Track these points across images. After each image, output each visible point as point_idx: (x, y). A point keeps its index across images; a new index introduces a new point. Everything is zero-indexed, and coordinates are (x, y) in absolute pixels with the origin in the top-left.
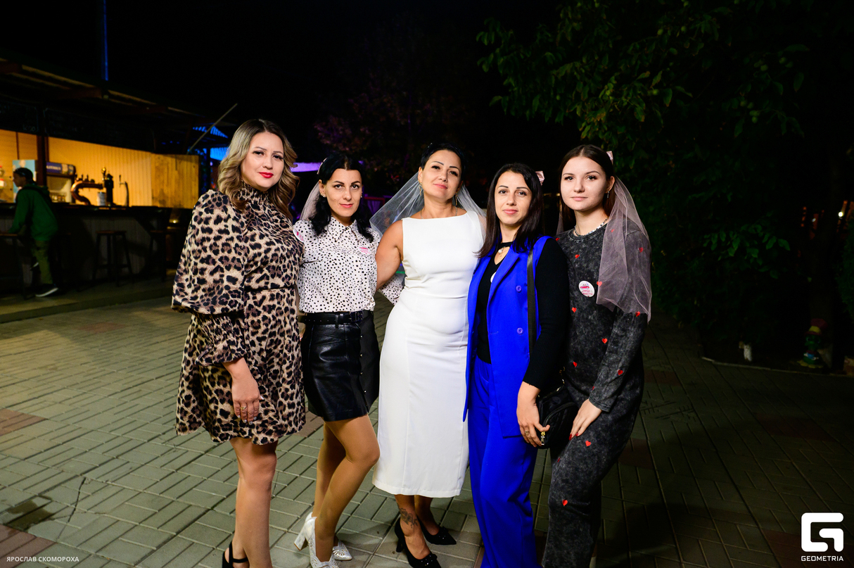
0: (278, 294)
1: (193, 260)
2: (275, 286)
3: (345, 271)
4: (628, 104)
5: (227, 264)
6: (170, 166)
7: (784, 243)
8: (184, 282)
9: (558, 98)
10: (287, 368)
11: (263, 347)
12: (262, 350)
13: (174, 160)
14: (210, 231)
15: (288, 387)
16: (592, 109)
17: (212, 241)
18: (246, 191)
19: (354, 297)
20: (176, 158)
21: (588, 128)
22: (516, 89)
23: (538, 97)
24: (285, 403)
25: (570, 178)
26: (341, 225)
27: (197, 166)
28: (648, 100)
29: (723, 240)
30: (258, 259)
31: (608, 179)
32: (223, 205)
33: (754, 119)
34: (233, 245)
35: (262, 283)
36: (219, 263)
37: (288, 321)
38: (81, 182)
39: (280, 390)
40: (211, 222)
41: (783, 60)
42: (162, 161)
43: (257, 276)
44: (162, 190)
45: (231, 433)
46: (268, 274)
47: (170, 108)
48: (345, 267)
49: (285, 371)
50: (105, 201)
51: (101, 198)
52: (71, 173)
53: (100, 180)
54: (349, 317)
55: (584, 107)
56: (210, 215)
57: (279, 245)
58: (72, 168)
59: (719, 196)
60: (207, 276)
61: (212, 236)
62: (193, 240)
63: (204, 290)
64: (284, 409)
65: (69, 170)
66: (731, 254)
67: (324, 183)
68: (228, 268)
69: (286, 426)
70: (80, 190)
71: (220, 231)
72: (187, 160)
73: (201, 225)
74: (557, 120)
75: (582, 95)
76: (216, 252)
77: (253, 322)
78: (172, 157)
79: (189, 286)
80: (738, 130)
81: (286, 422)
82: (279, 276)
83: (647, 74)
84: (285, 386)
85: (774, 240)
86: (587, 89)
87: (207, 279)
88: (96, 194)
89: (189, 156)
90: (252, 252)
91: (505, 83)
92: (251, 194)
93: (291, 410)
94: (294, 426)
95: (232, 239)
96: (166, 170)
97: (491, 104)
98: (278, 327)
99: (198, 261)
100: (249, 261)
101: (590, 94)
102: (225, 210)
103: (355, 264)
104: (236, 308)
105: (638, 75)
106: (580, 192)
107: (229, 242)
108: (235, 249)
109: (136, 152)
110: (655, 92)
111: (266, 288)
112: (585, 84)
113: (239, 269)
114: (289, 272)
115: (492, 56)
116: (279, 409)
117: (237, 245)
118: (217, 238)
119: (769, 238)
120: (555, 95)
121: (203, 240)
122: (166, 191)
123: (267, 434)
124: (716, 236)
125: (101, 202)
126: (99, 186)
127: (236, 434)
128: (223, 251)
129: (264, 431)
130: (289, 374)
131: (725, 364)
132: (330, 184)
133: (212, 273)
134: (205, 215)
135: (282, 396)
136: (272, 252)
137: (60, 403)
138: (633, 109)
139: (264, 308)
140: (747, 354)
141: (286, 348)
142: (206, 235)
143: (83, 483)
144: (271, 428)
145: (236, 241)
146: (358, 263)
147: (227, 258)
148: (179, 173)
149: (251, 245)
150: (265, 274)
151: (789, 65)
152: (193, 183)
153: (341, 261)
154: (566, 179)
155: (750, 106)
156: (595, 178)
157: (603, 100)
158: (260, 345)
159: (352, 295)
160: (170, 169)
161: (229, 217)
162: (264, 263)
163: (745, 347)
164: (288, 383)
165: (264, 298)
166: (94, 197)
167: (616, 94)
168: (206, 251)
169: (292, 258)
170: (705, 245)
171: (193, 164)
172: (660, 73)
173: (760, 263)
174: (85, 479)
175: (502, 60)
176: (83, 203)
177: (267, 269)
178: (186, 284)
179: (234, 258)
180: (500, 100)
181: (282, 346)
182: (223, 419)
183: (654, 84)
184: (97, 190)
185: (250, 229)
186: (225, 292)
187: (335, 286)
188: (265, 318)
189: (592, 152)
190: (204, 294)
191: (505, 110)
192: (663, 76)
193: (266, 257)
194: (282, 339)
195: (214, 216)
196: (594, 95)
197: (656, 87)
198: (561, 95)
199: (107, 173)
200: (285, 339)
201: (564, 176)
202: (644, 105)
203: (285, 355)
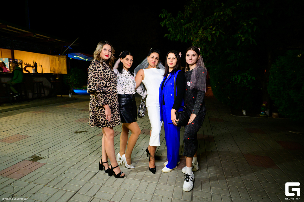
0: (113, 88)
1: (93, 78)
2: (113, 86)
3: (128, 83)
4: (206, 36)
5: (101, 79)
6: (56, 59)
7: (254, 78)
8: (90, 84)
9: (185, 34)
10: (117, 107)
11: (111, 102)
12: (111, 103)
13: (57, 57)
14: (96, 70)
15: (117, 112)
16: (196, 38)
17: (97, 73)
18: (102, 60)
19: (130, 90)
20: (58, 57)
21: (194, 43)
22: (172, 32)
23: (179, 34)
24: (117, 116)
25: (188, 55)
26: (126, 71)
27: (66, 59)
28: (212, 34)
29: (236, 78)
30: (109, 78)
31: (198, 56)
32: (99, 63)
33: (243, 40)
34: (102, 74)
35: (110, 85)
36: (99, 79)
37: (116, 95)
38: (26, 65)
39: (115, 113)
40: (96, 68)
41: (250, 22)
42: (53, 58)
43: (108, 83)
44: (54, 68)
45: (104, 125)
46: (111, 82)
47: (56, 40)
48: (127, 82)
49: (116, 108)
50: (35, 71)
51: (33, 71)
52: (21, 62)
53: (32, 64)
54: (129, 96)
55: (193, 37)
56: (96, 66)
57: (113, 74)
58: (21, 61)
59: (235, 64)
60: (97, 82)
61: (97, 72)
62: (92, 73)
63: (97, 86)
64: (117, 118)
65: (20, 61)
66: (239, 82)
67: (123, 58)
68: (102, 80)
69: (118, 122)
70: (26, 68)
71: (99, 70)
72: (62, 57)
73: (94, 69)
74: (185, 42)
75: (193, 33)
76: (98, 76)
77: (108, 95)
78: (57, 56)
79: (92, 85)
80: (238, 44)
81: (118, 121)
82: (113, 83)
83: (211, 27)
84: (116, 112)
85: (251, 77)
86: (194, 31)
87: (97, 83)
88: (32, 69)
89: (63, 56)
90: (107, 76)
91: (169, 30)
92: (103, 61)
93: (118, 118)
94: (120, 122)
95: (102, 72)
96: (55, 61)
97: (164, 37)
98: (114, 97)
99: (94, 78)
100: (106, 79)
101: (195, 33)
102: (99, 65)
103: (130, 81)
104: (105, 91)
105: (209, 27)
106: (191, 60)
107: (101, 73)
108: (103, 75)
109: (44, 55)
110: (214, 32)
111: (110, 86)
112: (193, 30)
113: (104, 80)
114: (115, 82)
115: (164, 21)
116: (115, 118)
117: (103, 74)
118: (98, 72)
119: (249, 76)
120: (184, 34)
121: (95, 73)
122: (55, 68)
123: (113, 125)
124: (234, 77)
125: (34, 72)
126: (32, 67)
127: (105, 126)
128: (100, 76)
129: (112, 124)
130: (117, 109)
131: (238, 116)
132: (125, 59)
133: (98, 82)
134: (94, 66)
135: (116, 115)
136: (112, 76)
137: (34, 132)
138: (207, 37)
139: (111, 92)
140: (244, 113)
141: (116, 102)
142: (95, 71)
143: (49, 151)
144: (114, 123)
145: (103, 73)
146: (131, 81)
147: (101, 78)
148: (59, 62)
149: (106, 74)
150: (110, 82)
151: (252, 24)
152: (65, 65)
153: (127, 80)
154: (187, 56)
155: (242, 36)
156: (195, 56)
157: (199, 35)
158: (110, 101)
159: (129, 89)
160: (56, 61)
161: (101, 66)
162: (110, 79)
163: (244, 111)
164: (117, 111)
165: (110, 89)
166: (31, 70)
167: (203, 33)
168: (96, 76)
169: (115, 78)
170: (231, 80)
171: (64, 59)
172: (215, 26)
173: (247, 84)
174: (49, 150)
175: (167, 23)
176: (27, 73)
177: (111, 81)
178: (91, 85)
179: (103, 78)
180: (167, 36)
181: (115, 102)
182: (102, 121)
183: (213, 30)
184: (32, 68)
185: (106, 70)
186: (102, 86)
187: (125, 87)
188: (111, 94)
189: (194, 49)
190: (97, 87)
191: (169, 39)
192: (216, 27)
193: (110, 78)
194: (114, 100)
195: (97, 66)
196: (196, 33)
197: (214, 31)
198: (186, 34)
199: (35, 62)
200: (115, 100)
201: (187, 55)
202: (211, 36)
203: (116, 104)
